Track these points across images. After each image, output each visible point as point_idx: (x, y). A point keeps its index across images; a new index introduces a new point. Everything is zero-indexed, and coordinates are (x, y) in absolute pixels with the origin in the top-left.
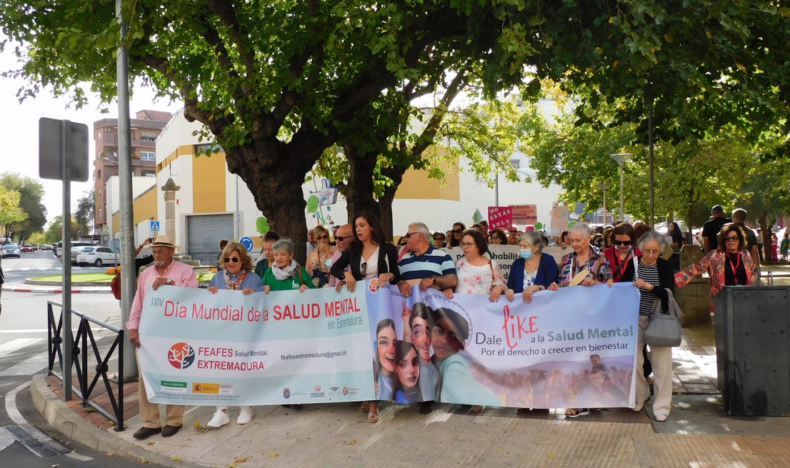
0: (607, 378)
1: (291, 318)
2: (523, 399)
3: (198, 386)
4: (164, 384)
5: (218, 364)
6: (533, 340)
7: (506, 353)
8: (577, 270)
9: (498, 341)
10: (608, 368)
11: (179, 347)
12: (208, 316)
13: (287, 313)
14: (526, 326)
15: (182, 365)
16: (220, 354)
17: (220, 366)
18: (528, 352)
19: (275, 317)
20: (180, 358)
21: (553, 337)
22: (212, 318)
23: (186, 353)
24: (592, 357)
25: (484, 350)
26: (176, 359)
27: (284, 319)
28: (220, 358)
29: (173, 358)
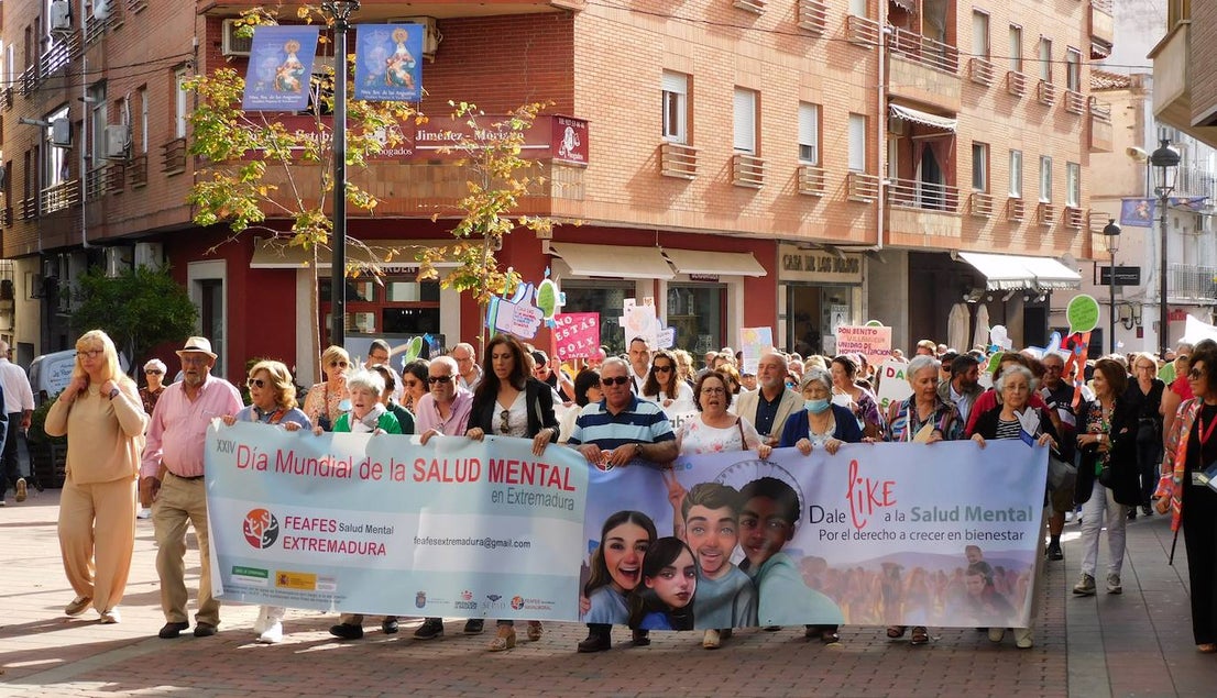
0: (989, 583)
1: (439, 480)
2: (871, 610)
3: (283, 576)
4: (238, 571)
5: (313, 542)
6: (888, 518)
7: (852, 536)
8: (917, 426)
9: (841, 518)
10: (993, 567)
11: (257, 515)
12: (299, 470)
13: (434, 471)
14: (878, 495)
15: (262, 544)
16: (317, 528)
17: (317, 546)
18: (881, 536)
19: (415, 476)
20: (258, 531)
21: (919, 516)
22: (305, 472)
23: (266, 525)
24: (969, 548)
25: (823, 533)
26: (253, 534)
27: (428, 480)
28: (316, 533)
29: (249, 531)
